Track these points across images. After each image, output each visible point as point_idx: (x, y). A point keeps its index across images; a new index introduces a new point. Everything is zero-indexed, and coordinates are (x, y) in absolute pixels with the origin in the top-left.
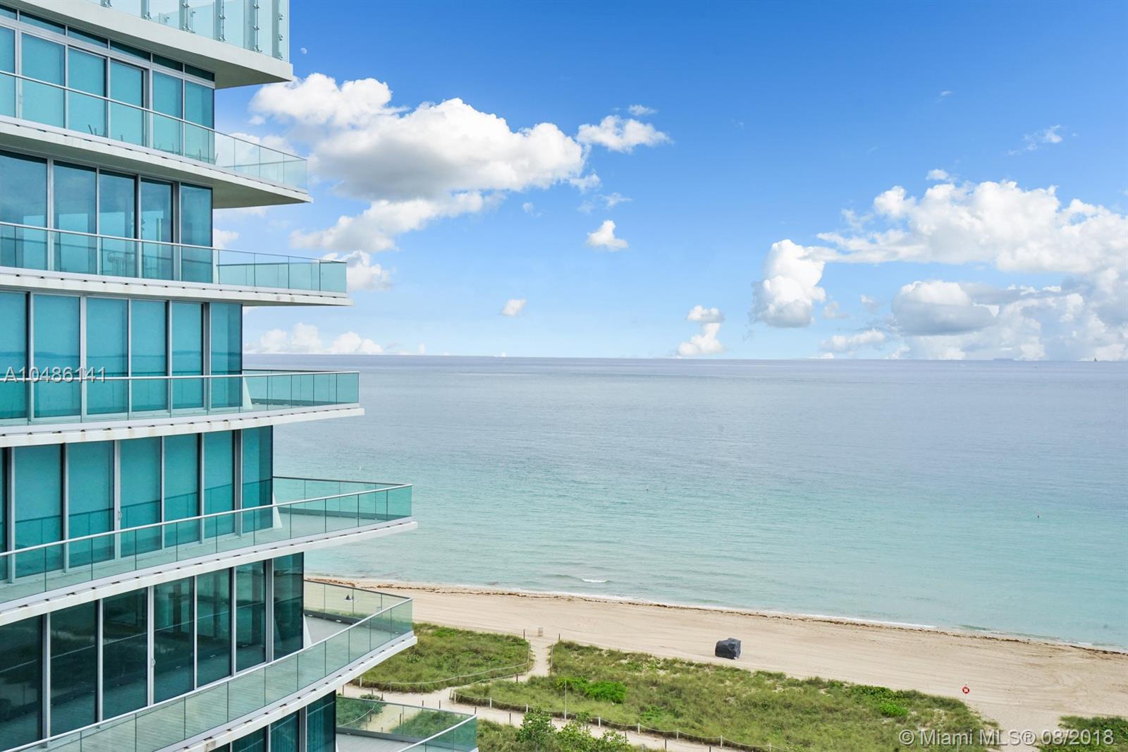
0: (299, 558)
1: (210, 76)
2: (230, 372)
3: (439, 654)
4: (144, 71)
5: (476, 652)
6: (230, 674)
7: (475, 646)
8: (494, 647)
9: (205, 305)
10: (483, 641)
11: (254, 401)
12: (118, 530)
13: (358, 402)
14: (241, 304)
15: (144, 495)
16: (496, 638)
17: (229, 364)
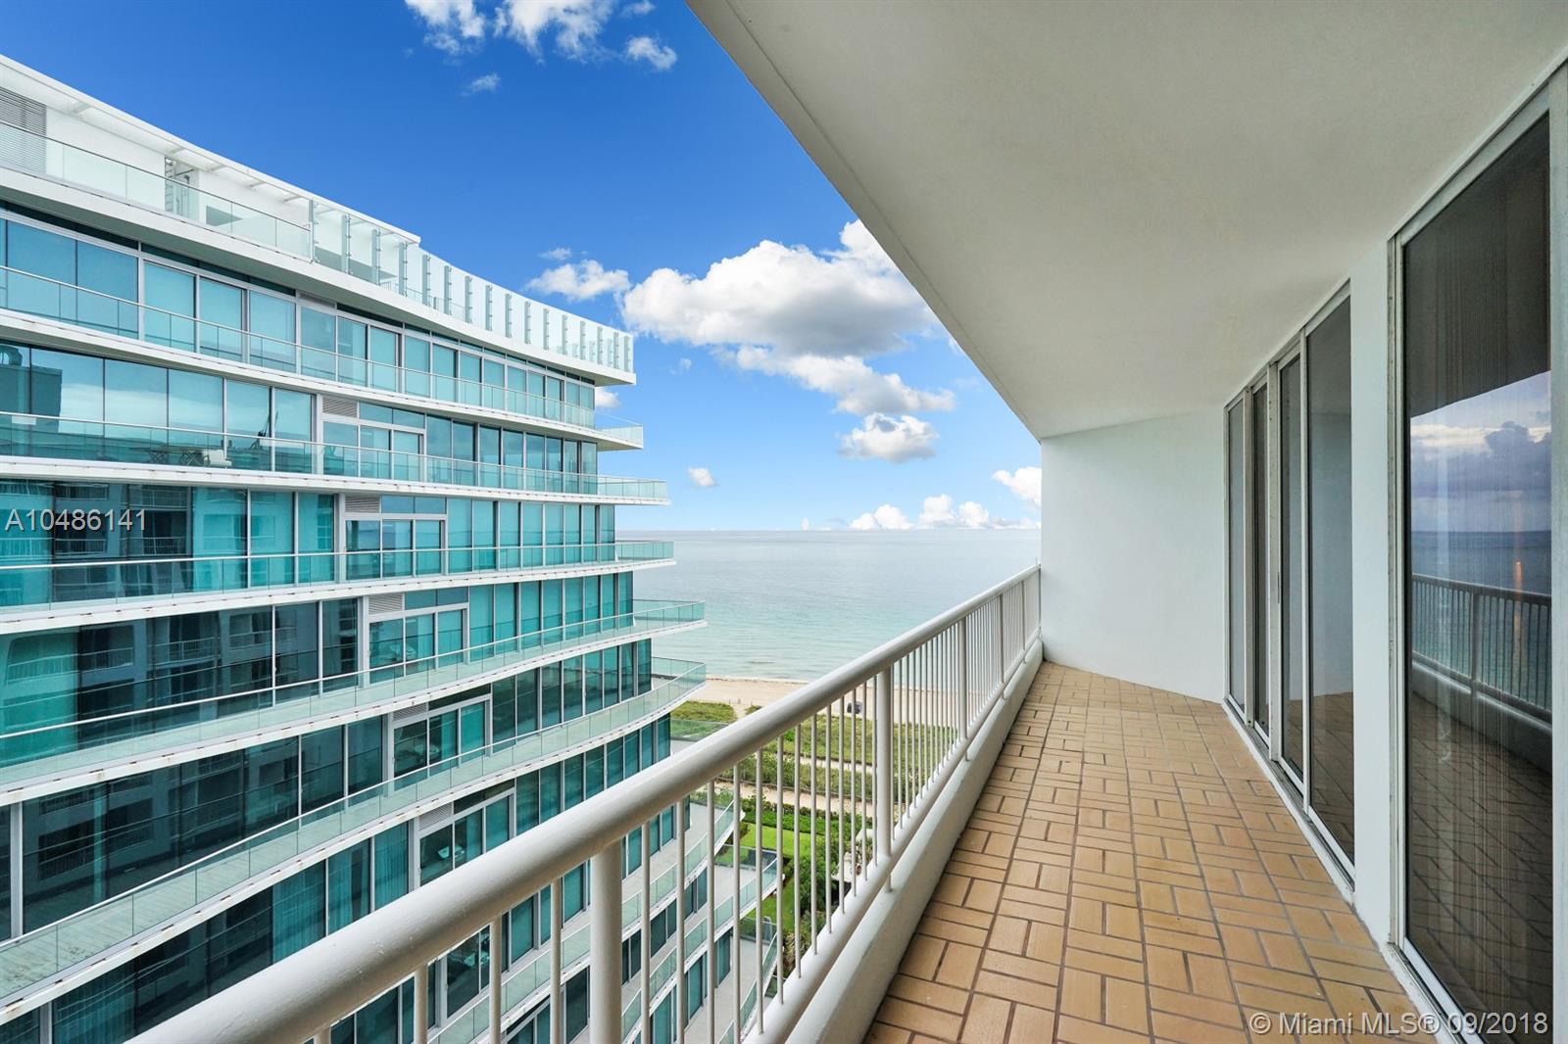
0: (648, 642)
1: (592, 382)
2: (609, 542)
3: (678, 715)
4: (561, 381)
5: (701, 713)
6: (618, 702)
7: (700, 710)
8: (712, 711)
9: (597, 507)
10: (704, 707)
11: (619, 558)
12: (564, 626)
13: (672, 557)
14: (613, 505)
15: (575, 607)
16: (712, 705)
17: (608, 538)
